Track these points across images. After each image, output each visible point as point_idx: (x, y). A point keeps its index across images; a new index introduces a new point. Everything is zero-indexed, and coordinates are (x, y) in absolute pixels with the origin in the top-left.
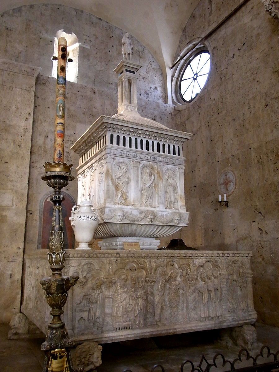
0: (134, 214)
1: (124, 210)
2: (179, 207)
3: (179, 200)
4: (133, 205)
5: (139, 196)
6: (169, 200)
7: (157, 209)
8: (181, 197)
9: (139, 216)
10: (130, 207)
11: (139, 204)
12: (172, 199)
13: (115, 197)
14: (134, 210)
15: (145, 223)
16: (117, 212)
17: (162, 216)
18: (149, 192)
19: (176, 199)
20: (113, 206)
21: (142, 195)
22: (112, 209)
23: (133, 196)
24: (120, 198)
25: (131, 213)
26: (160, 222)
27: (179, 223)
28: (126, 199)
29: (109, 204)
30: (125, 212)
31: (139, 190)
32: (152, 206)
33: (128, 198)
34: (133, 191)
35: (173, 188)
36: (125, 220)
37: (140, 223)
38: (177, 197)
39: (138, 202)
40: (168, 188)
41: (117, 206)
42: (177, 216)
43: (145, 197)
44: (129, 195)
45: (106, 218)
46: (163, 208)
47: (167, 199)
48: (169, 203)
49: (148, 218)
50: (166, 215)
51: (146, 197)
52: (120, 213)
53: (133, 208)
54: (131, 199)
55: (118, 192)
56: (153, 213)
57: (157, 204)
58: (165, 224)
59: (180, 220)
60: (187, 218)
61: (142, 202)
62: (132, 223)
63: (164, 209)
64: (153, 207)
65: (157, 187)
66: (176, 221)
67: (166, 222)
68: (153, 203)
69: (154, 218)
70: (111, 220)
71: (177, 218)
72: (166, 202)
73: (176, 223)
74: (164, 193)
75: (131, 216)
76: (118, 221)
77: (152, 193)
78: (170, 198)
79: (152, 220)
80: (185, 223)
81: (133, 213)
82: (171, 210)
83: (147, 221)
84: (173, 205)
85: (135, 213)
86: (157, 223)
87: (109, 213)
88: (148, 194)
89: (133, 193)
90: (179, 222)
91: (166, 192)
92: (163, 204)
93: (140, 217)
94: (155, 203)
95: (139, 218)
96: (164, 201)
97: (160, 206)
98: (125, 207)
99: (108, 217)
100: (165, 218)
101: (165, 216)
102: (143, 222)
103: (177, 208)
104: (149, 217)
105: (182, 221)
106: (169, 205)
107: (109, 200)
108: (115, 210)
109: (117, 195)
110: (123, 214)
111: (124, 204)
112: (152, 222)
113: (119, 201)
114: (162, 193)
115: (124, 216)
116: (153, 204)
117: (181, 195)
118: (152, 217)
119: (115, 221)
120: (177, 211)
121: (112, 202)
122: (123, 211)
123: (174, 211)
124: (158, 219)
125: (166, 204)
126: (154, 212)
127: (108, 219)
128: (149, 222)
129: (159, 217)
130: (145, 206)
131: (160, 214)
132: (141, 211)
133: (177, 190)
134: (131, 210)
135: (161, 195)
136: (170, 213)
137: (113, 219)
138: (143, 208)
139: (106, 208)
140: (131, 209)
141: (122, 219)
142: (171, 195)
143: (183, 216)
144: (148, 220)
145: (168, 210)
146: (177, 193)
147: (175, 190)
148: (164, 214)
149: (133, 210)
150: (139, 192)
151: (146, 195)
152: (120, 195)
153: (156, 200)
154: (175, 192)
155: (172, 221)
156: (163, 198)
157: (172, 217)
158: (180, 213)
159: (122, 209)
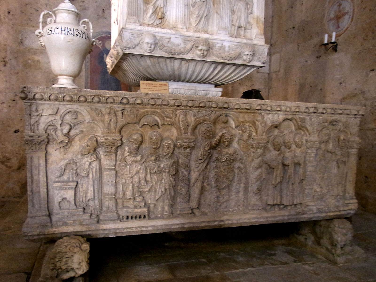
0: (175, 42)
1: (157, 34)
2: (254, 36)
3: (255, 26)
4: (174, 28)
5: (185, 15)
6: (237, 25)
7: (215, 37)
8: (257, 21)
9: (182, 45)
10: (169, 31)
11: (185, 28)
12: (243, 23)
13: (144, 14)
14: (174, 36)
15: (193, 57)
16: (143, 37)
17: (222, 47)
18: (203, 9)
19: (249, 23)
20: (139, 28)
21: (190, 14)
22: (136, 33)
23: (174, 14)
24: (151, 16)
25: (168, 40)
26: (218, 57)
27: (250, 61)
28: (162, 18)
29: (131, 24)
30: (158, 38)
31: (185, 5)
32: (206, 32)
33: (166, 17)
34: (175, 6)
35: (244, 4)
36: (159, 51)
37: (184, 57)
38: (250, 20)
39: (184, 24)
40: (237, 5)
41: (145, 28)
42: (247, 49)
43: (195, 16)
44: (168, 13)
45: (124, 45)
46: (226, 36)
47: (234, 21)
48: (236, 28)
49: (198, 50)
50: (229, 47)
51: (198, 17)
52: (148, 39)
53: (174, 32)
54: (171, 19)
55: (148, 6)
56: (206, 42)
57: (215, 29)
58: (226, 61)
59: (253, 55)
60: (264, 53)
61: (190, 24)
62: (170, 56)
63: (227, 38)
64: (208, 34)
65: (218, 2)
66: (245, 57)
67: (229, 58)
68: (209, 27)
69: (208, 51)
70: (135, 49)
71: (247, 53)
72: (231, 28)
73: (245, 60)
74: (229, 12)
75: (169, 45)
76: (146, 51)
77: (209, 11)
78: (238, 21)
79: (205, 53)
80: (260, 61)
81: (172, 40)
82: (239, 40)
83: (197, 55)
84: (242, 33)
85: (177, 41)
86: (213, 59)
87: (130, 38)
88: (202, 12)
89: (175, 10)
90: (251, 59)
91: (233, 11)
92: (225, 29)
93: (184, 48)
94: (213, 27)
95: (182, 50)
96: (228, 25)
97: (221, 32)
98: (159, 30)
99: (128, 44)
100: (228, 52)
101: (227, 49)
102: (189, 56)
103: (250, 37)
104: (200, 48)
105: (255, 58)
106: (236, 32)
107: (133, 19)
108: (140, 34)
109: (146, 12)
110: (154, 41)
111: (158, 26)
112: (204, 56)
113: (149, 21)
114: (225, 13)
115: (156, 44)
116: (210, 29)
117: (258, 18)
118: (204, 48)
119: (140, 52)
120: (250, 42)
121: (138, 22)
122: (155, 36)
123: (245, 41)
124: (215, 52)
125: (231, 31)
126: (210, 41)
127: (129, 48)
128: (199, 57)
129: (218, 51)
130: (195, 31)
131: (219, 45)
132: (187, 38)
133: (252, 10)
134: (168, 36)
135: (224, 16)
136: (236, 43)
137: (137, 48)
138: (191, 34)
139: (125, 30)
140: (168, 34)
141: (152, 48)
142: (241, 16)
143: (258, 49)
144: (198, 53)
145: (233, 39)
146: (251, 13)
147: (248, 9)
148: (226, 44)
149: (172, 36)
150: (185, 8)
151: (197, 13)
152: (151, 11)
153: (215, 23)
154: (248, 11)
155: (238, 56)
156: (226, 20)
157: (239, 51)
158: (253, 46)
159: (154, 33)
